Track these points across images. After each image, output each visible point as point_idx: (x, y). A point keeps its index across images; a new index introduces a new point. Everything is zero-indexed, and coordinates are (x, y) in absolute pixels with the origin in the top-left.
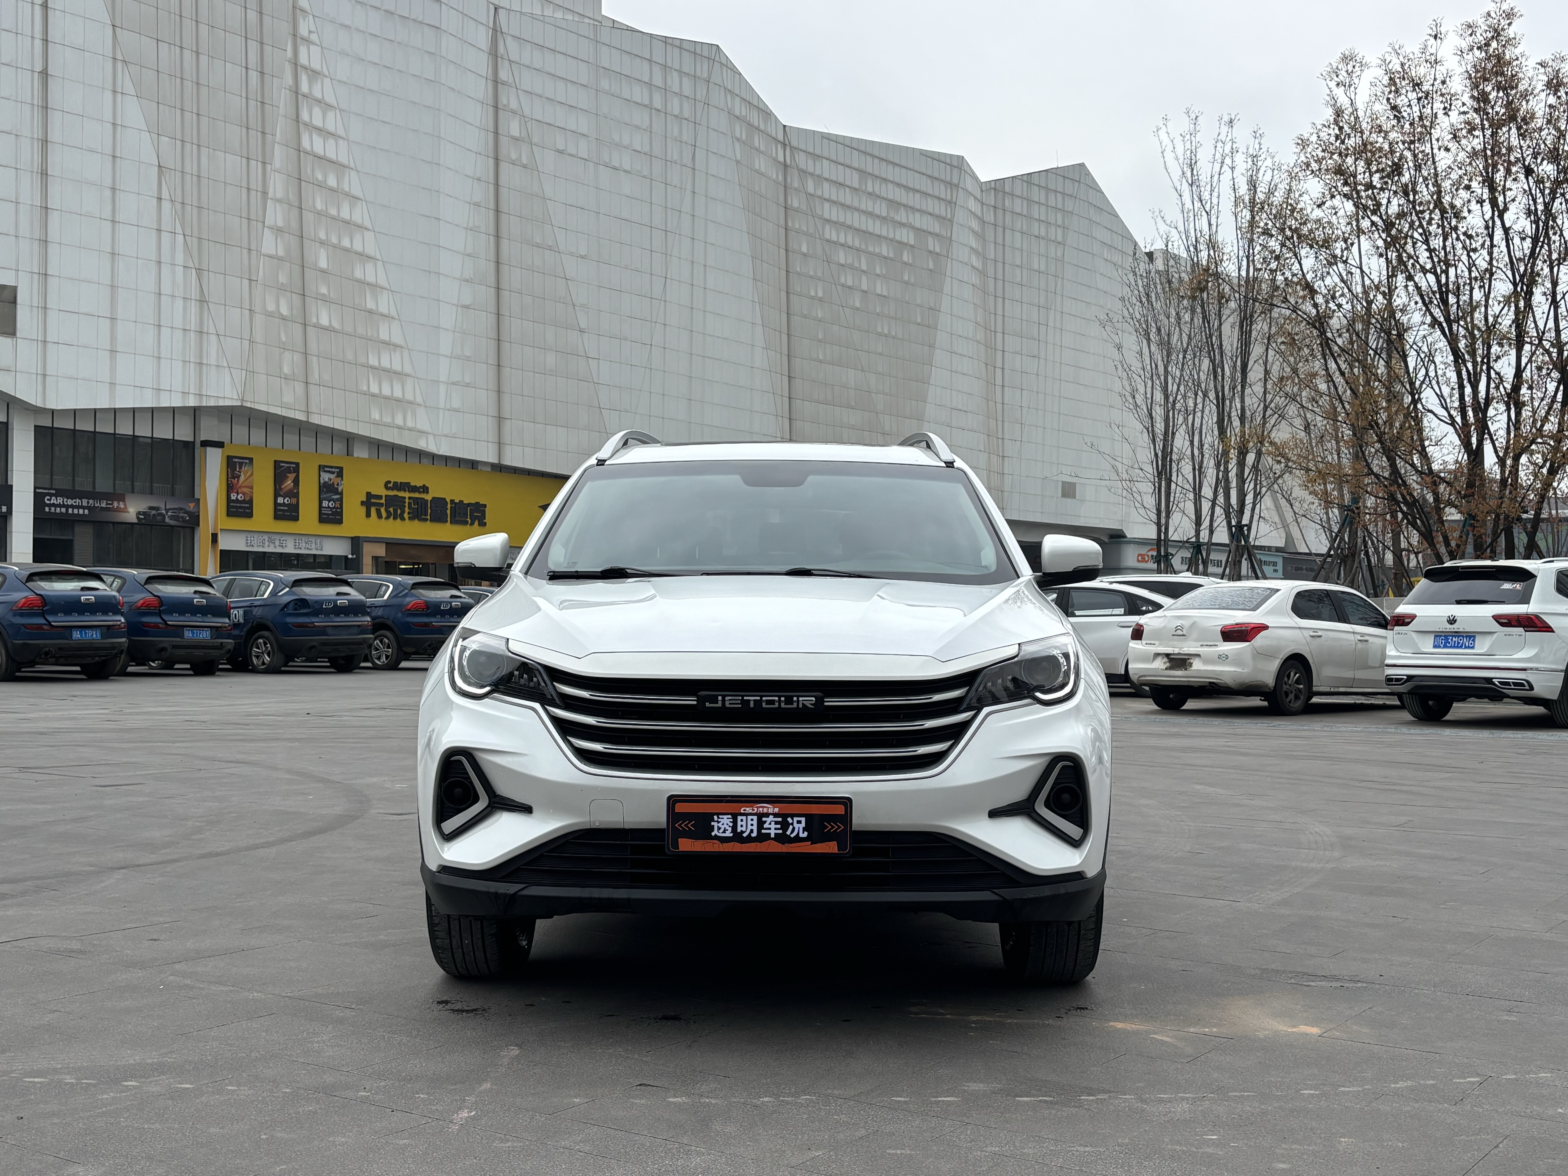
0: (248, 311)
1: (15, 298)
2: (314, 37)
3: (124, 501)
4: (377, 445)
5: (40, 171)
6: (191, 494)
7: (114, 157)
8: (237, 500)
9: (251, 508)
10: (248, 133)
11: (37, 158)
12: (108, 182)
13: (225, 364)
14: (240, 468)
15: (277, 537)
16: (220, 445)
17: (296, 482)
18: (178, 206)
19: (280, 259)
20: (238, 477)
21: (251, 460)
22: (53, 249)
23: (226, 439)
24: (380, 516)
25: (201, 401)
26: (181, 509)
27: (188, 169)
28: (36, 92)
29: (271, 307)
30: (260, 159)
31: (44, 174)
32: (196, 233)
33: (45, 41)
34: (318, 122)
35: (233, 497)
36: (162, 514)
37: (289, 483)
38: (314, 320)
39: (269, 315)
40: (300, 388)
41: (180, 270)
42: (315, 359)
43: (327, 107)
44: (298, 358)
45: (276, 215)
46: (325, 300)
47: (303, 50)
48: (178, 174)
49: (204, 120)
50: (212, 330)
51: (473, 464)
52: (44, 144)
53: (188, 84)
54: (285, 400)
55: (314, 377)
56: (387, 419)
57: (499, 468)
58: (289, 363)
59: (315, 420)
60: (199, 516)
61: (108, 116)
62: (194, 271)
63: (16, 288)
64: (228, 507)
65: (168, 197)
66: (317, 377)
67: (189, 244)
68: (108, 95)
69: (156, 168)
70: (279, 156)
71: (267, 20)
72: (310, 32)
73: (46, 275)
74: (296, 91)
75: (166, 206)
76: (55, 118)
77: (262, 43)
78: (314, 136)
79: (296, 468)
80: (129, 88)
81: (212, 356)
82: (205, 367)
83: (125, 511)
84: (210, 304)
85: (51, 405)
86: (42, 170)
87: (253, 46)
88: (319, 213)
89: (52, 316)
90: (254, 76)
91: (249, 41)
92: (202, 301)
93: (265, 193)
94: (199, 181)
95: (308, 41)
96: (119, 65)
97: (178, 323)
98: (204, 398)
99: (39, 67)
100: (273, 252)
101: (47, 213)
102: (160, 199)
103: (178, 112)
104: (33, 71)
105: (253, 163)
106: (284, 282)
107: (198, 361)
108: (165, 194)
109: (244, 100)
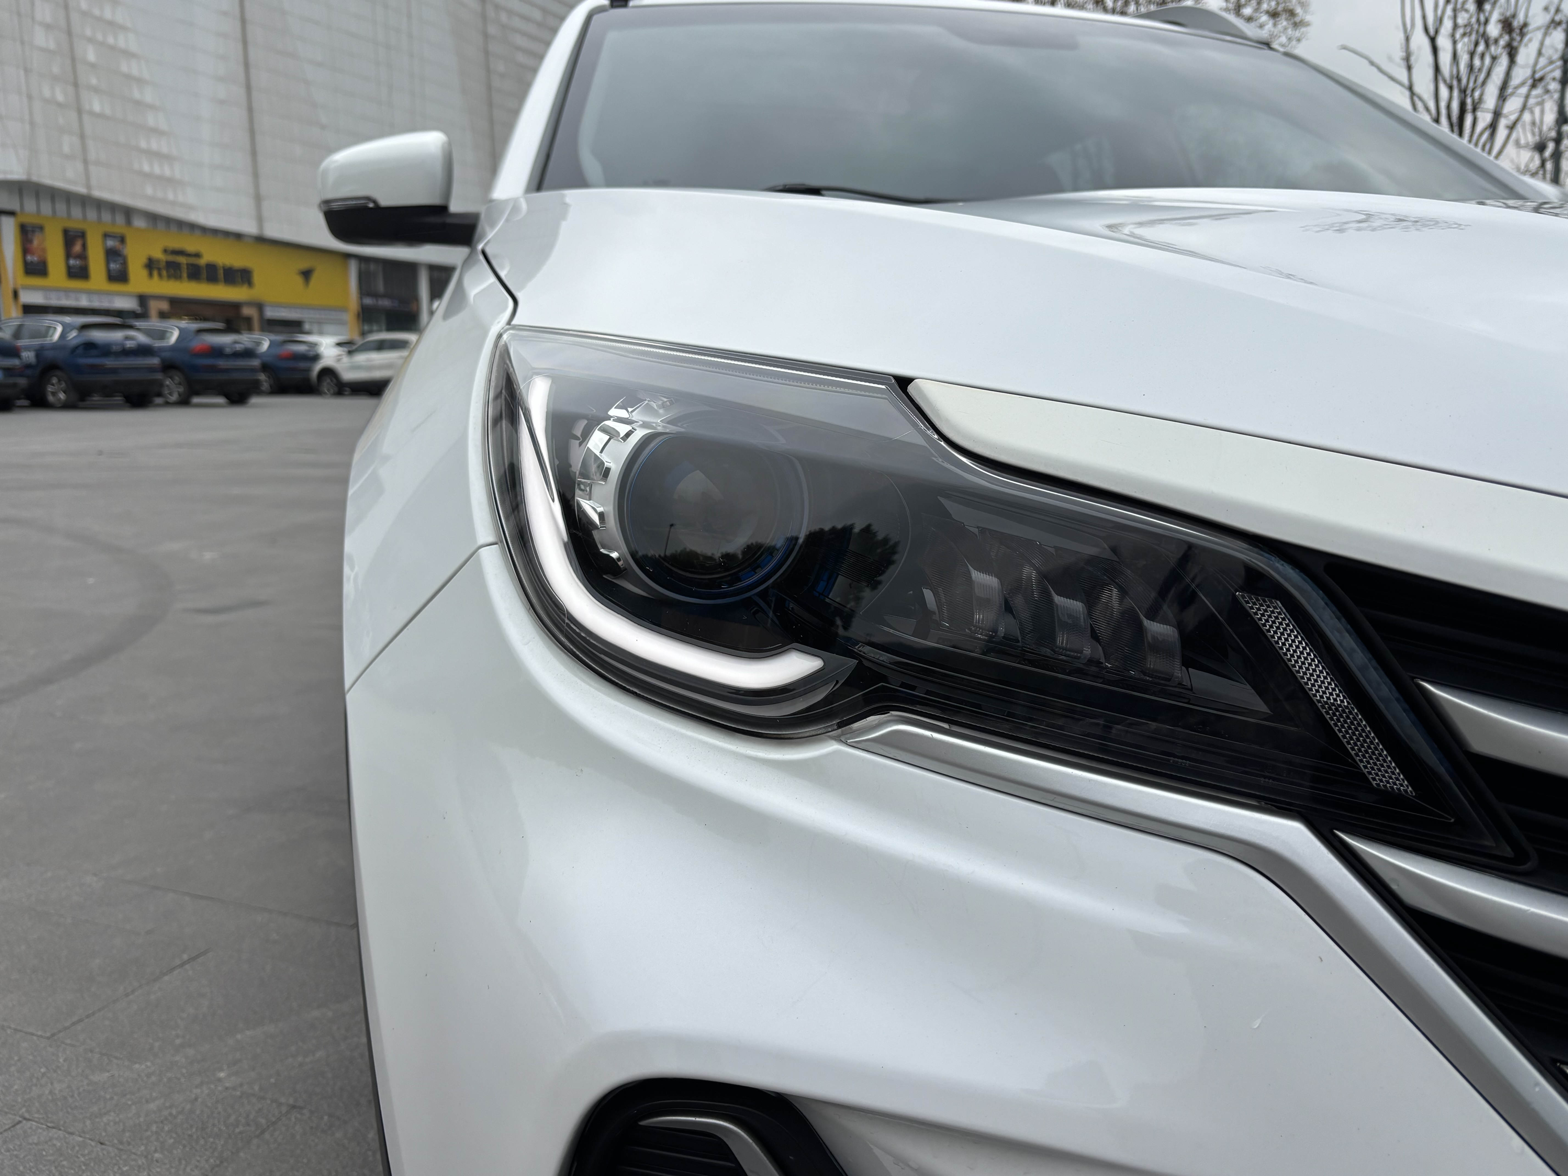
0: (26, 97)
4: (154, 218)
8: (33, 262)
9: (45, 268)
14: (33, 234)
15: (70, 294)
16: (11, 213)
17: (84, 246)
19: (52, 52)
20: (32, 242)
21: (41, 227)
23: (17, 209)
24: (160, 275)
35: (29, 258)
37: (77, 248)
38: (88, 108)
39: (46, 101)
40: (80, 166)
42: (91, 141)
44: (76, 140)
45: (44, 12)
46: (96, 90)
51: (238, 236)
54: (68, 175)
55: (92, 155)
56: (160, 194)
57: (261, 240)
58: (69, 143)
59: (97, 193)
64: (25, 267)
66: (95, 157)
79: (82, 235)
88: (84, 13)
100: (45, 46)
106: (57, 73)
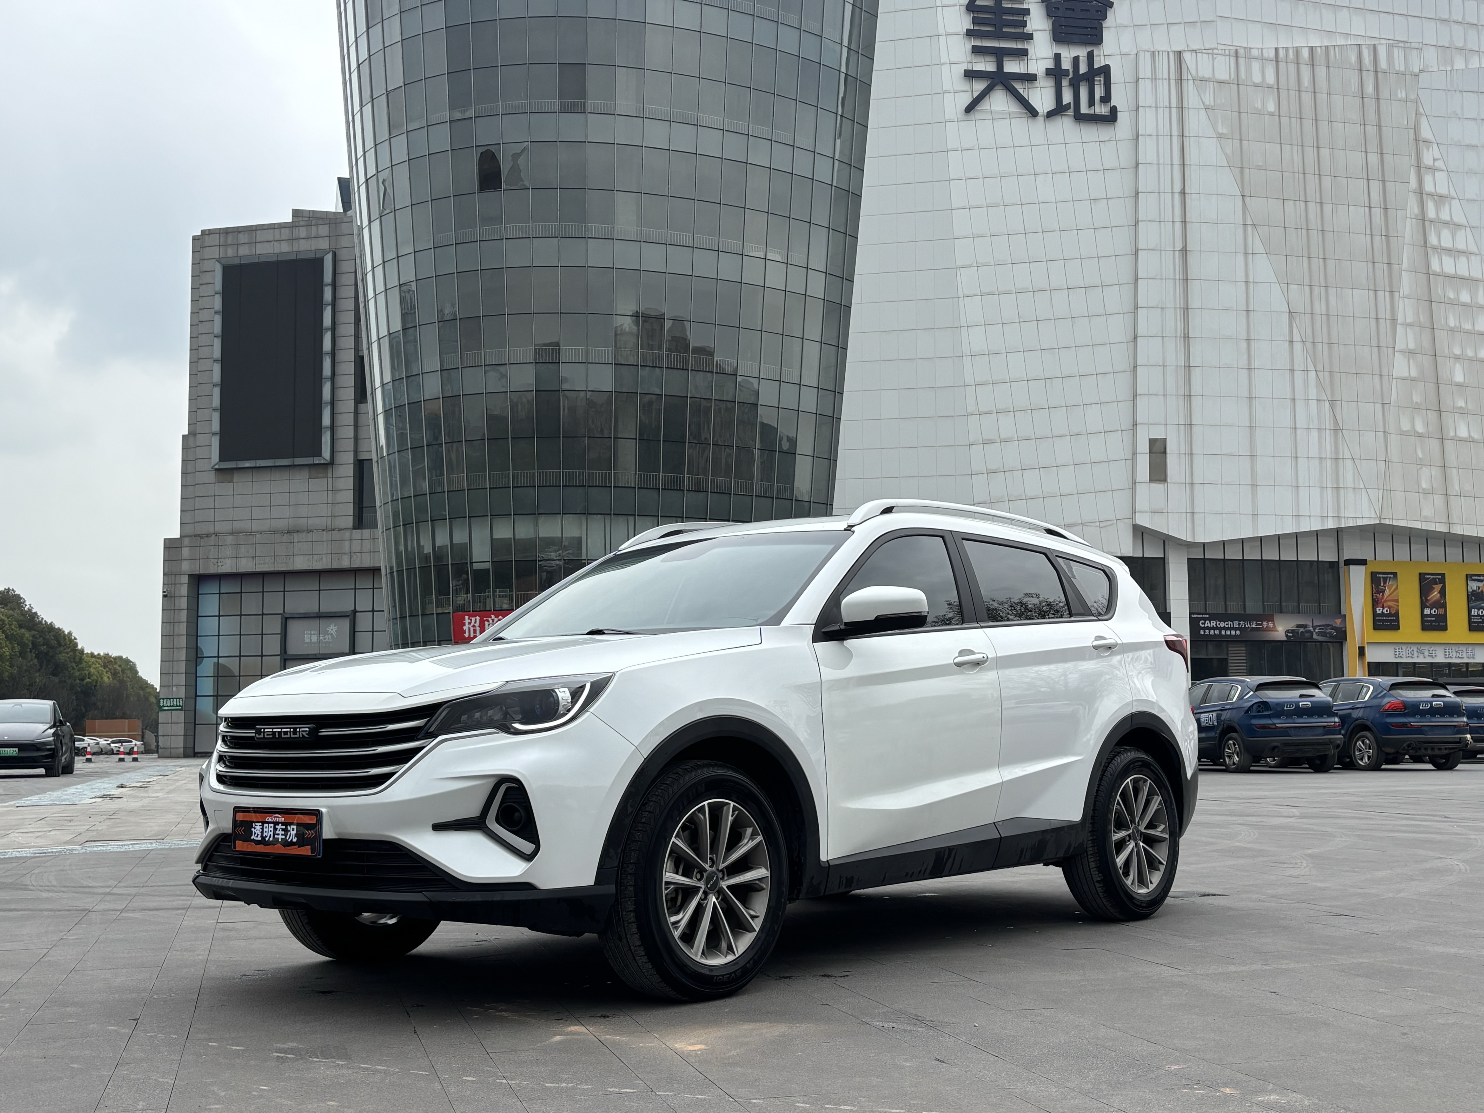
0: (1382, 434)
1: (1165, 448)
2: (1439, 164)
3: (1273, 621)
5: (1183, 335)
6: (1338, 611)
7: (1247, 311)
8: (1383, 614)
9: (1398, 620)
10: (1374, 266)
11: (1180, 325)
12: (1244, 335)
13: (1362, 486)
14: (1385, 583)
15: (1427, 648)
16: (1363, 562)
17: (1443, 592)
18: (1309, 345)
19: (1413, 380)
20: (1383, 592)
21: (1395, 574)
22: (1196, 402)
23: (1369, 557)
25: (1339, 522)
26: (1328, 625)
27: (1317, 310)
28: (1177, 268)
29: (1406, 426)
30: (1387, 289)
31: (1186, 337)
32: (1327, 368)
33: (1184, 222)
34: (1447, 243)
35: (1379, 610)
36: (1309, 631)
37: (1435, 595)
38: (1452, 434)
39: (1403, 434)
40: (1439, 500)
41: (1313, 404)
42: (1454, 471)
43: (1454, 227)
44: (1436, 472)
45: (1406, 339)
46: (1462, 412)
47: (1428, 180)
48: (1308, 316)
49: (1331, 264)
50: (1347, 455)
52: (1186, 311)
53: (1314, 234)
54: (1424, 514)
55: (1455, 487)
58: (1428, 477)
59: (1457, 530)
60: (1345, 632)
61: (1241, 276)
62: (1327, 403)
63: (1165, 440)
64: (1375, 621)
65: (1299, 339)
66: (1457, 488)
67: (1322, 381)
68: (1241, 258)
69: (1287, 314)
70: (1407, 283)
71: (1388, 158)
72: (1435, 160)
73: (1191, 425)
74: (1423, 219)
75: (1298, 347)
76: (1194, 287)
77: (1384, 181)
78: (1444, 257)
79: (1441, 579)
80: (1259, 247)
81: (1348, 479)
82: (1342, 491)
83: (1274, 629)
84: (1344, 431)
85: (1201, 539)
86: (1184, 334)
87: (1375, 186)
88: (1452, 330)
89: (1198, 461)
90: (1377, 212)
91: (1371, 182)
92: (1337, 430)
93: (1394, 321)
94: (1328, 319)
95: (1433, 169)
96: (1249, 229)
97: (1314, 452)
98: (1343, 520)
99: (1179, 246)
100: (1406, 374)
101: (1189, 371)
102: (1291, 342)
103: (1306, 260)
104: (1174, 251)
105: (1380, 294)
106: (1419, 401)
107: (1335, 486)
108: (1297, 337)
109: (1369, 237)
